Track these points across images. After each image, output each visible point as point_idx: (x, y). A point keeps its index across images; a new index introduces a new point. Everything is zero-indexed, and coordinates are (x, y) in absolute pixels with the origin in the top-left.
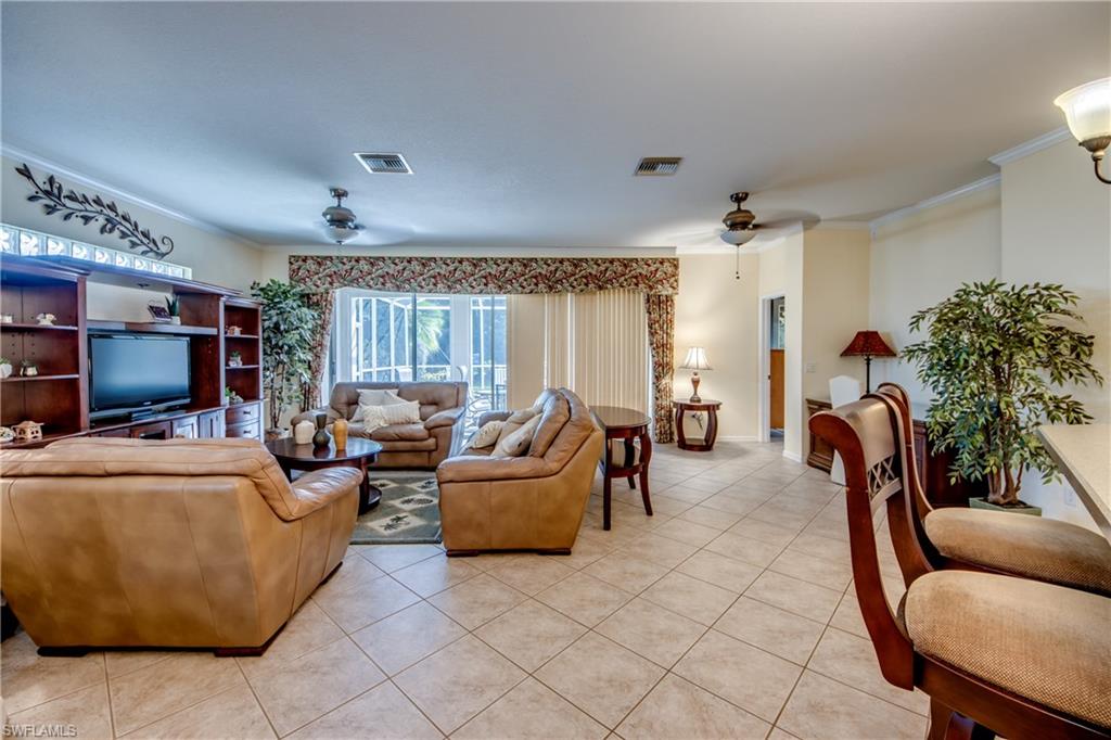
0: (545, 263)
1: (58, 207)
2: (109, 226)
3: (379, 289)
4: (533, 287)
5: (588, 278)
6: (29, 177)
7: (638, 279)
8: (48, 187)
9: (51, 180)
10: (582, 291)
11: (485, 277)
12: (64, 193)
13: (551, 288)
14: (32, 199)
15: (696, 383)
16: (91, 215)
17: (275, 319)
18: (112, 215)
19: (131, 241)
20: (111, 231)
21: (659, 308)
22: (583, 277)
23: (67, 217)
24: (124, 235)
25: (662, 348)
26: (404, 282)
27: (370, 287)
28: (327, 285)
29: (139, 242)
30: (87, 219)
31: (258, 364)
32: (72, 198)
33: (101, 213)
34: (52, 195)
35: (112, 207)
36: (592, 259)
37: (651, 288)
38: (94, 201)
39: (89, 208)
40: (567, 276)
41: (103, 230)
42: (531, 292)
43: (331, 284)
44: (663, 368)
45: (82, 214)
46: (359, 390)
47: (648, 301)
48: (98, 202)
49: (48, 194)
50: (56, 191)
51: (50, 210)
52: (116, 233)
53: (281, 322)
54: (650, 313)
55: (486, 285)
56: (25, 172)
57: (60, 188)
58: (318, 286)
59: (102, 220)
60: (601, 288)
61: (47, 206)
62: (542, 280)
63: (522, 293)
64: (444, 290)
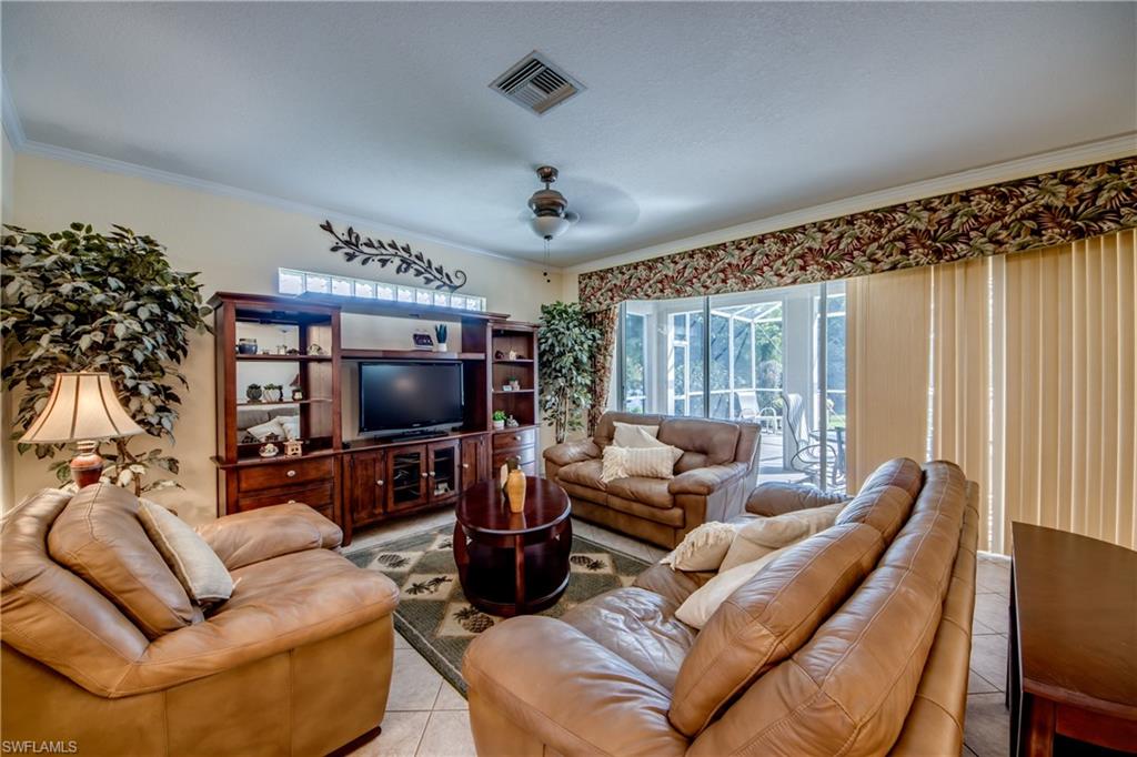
0: (925, 209)
1: (357, 253)
2: (404, 266)
4: (897, 257)
6: (332, 232)
8: (346, 238)
9: (350, 231)
11: (802, 257)
12: (363, 240)
13: (941, 253)
14: (334, 249)
16: (388, 257)
18: (406, 255)
19: (425, 278)
20: (406, 270)
22: (1025, 217)
23: (365, 262)
24: (419, 273)
26: (685, 284)
28: (609, 301)
29: (432, 278)
30: (384, 262)
31: (533, 388)
32: (369, 244)
33: (396, 255)
34: (351, 245)
35: (407, 249)
36: (1054, 175)
38: (390, 245)
39: (384, 251)
41: (399, 270)
43: (612, 299)
45: (379, 257)
46: (615, 424)
48: (393, 246)
49: (348, 243)
50: (354, 240)
51: (350, 257)
52: (412, 271)
55: (803, 268)
56: (328, 227)
57: (357, 237)
58: (601, 304)
59: (397, 261)
61: (347, 254)
62: (918, 241)
63: (873, 272)
64: (736, 288)
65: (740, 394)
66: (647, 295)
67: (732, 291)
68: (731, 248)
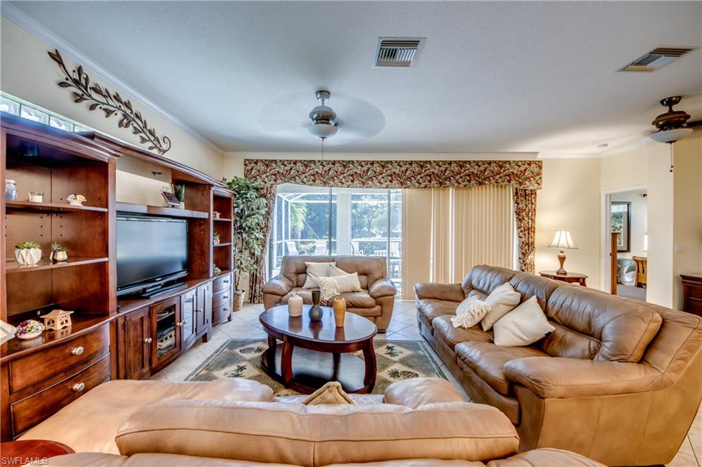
0: (437, 165)
1: (85, 97)
2: (125, 121)
3: (311, 185)
4: (427, 183)
5: (471, 176)
6: (60, 63)
7: (510, 177)
8: (76, 76)
9: (80, 70)
10: (465, 186)
11: (391, 176)
12: (91, 85)
13: (441, 184)
14: (62, 84)
15: (562, 259)
16: (112, 109)
17: (241, 206)
18: (128, 112)
19: (141, 137)
20: (127, 126)
21: (525, 199)
22: (466, 175)
23: (92, 108)
24: (136, 131)
25: (527, 231)
26: (329, 179)
27: (304, 183)
28: (272, 182)
29: (147, 139)
30: (108, 113)
31: (231, 242)
32: (97, 90)
33: (119, 108)
34: (79, 85)
35: (128, 105)
36: (474, 162)
37: (521, 184)
38: (114, 97)
39: (111, 102)
40: (454, 174)
41: (120, 124)
42: (425, 187)
43: (275, 180)
44: (527, 247)
45: (105, 107)
46: (307, 263)
47: (517, 194)
48: (117, 98)
49: (77, 83)
50: (83, 82)
51: (78, 99)
52: (131, 128)
53: (245, 209)
54: (518, 204)
55: (391, 181)
56: (56, 57)
57: (87, 79)
58: (265, 183)
59: (120, 116)
60: (480, 184)
61: (76, 94)
62: (434, 177)
63: (418, 188)
64: (359, 186)
65: (288, 243)
66: (303, 182)
67: (356, 187)
68: (357, 164)
